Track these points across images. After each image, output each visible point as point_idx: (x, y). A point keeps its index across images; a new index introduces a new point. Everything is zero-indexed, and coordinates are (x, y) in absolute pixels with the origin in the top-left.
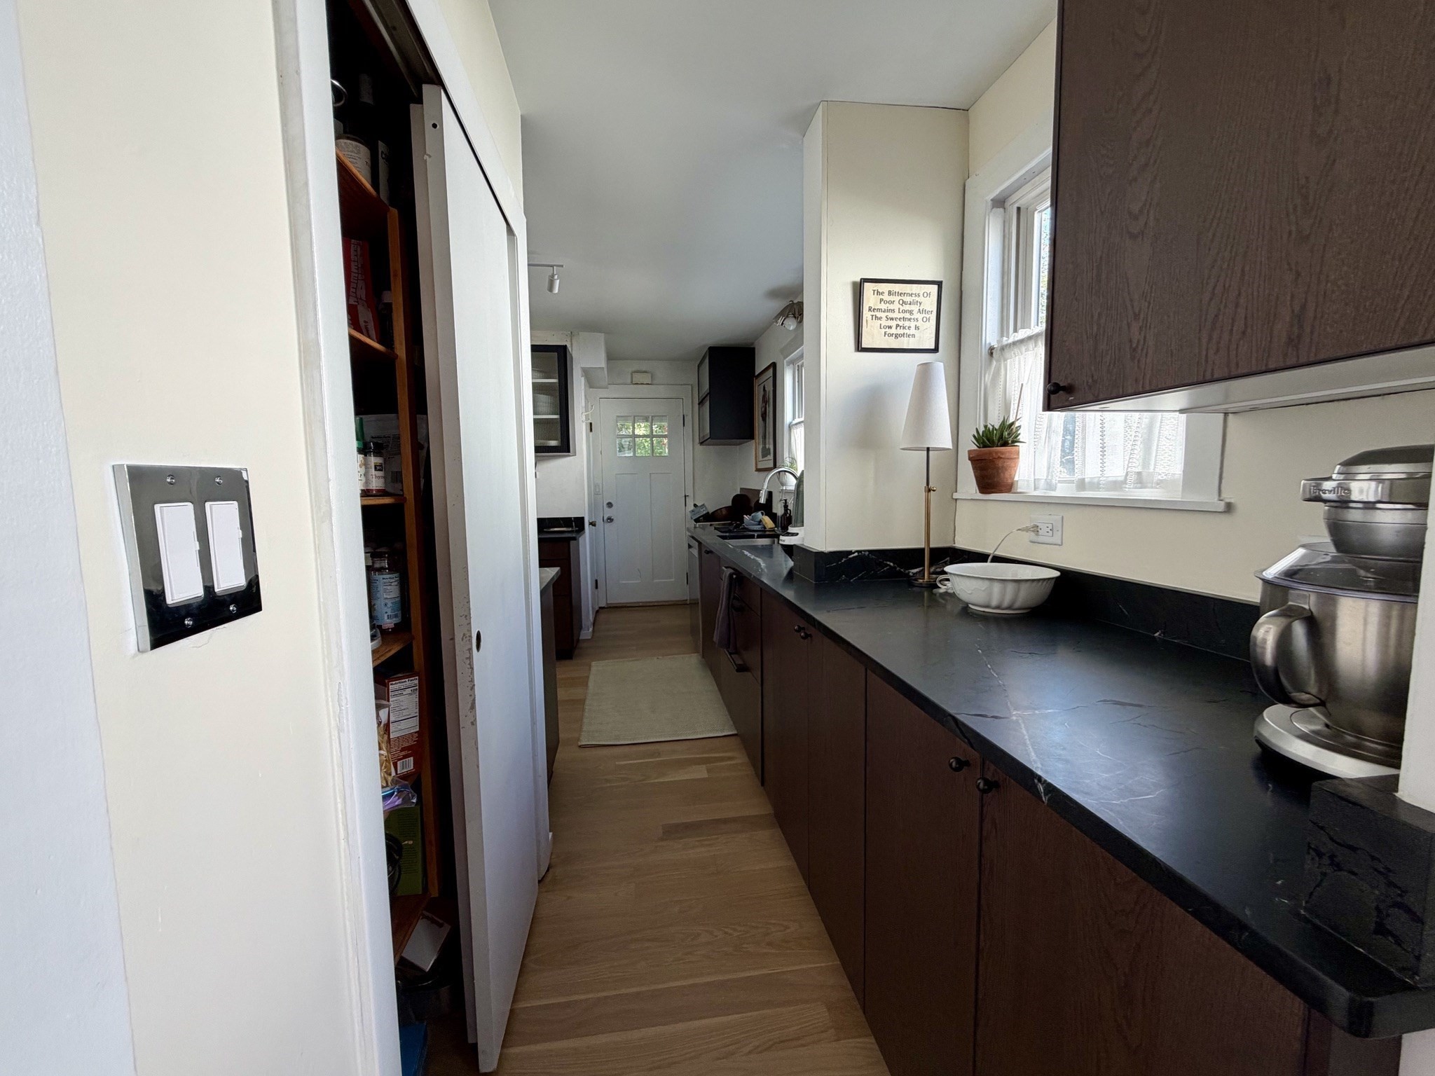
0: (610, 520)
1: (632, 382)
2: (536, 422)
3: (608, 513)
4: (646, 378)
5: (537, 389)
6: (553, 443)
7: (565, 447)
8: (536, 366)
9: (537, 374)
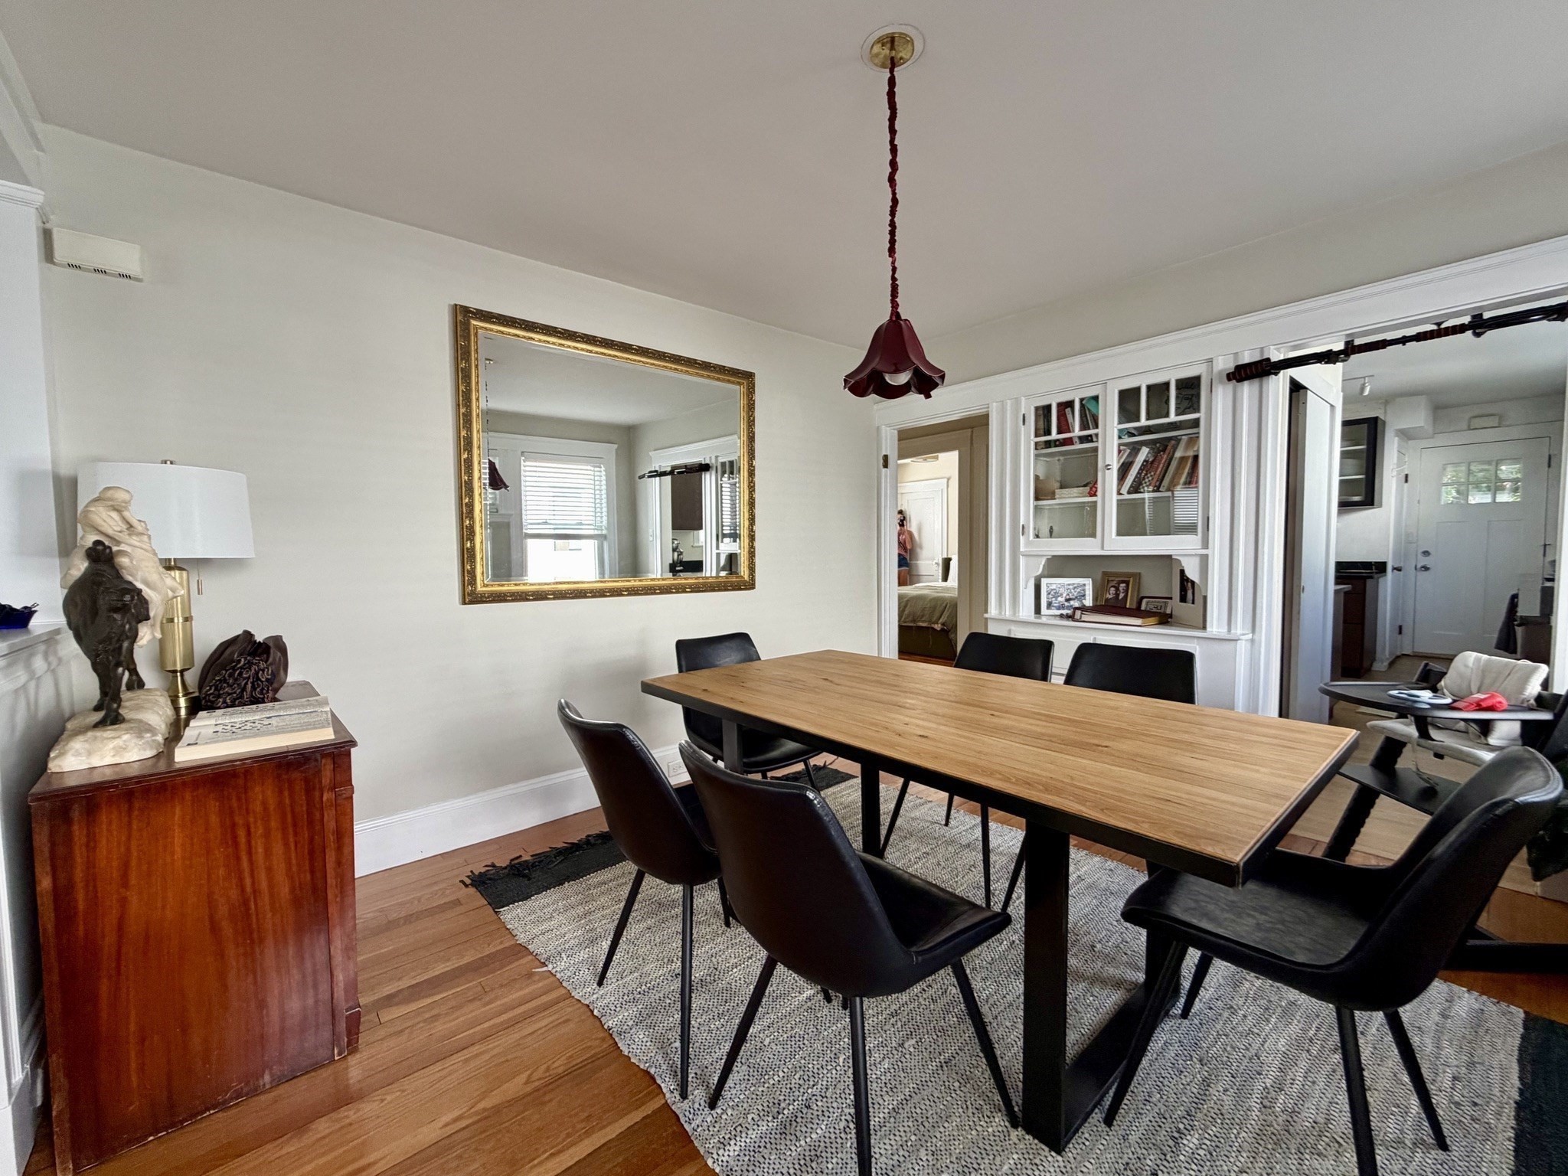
0: (1426, 568)
1: (1469, 426)
2: (1342, 482)
3: (1423, 561)
4: (1493, 421)
5: (1345, 455)
6: (1356, 499)
7: (1369, 499)
8: (1345, 437)
9: (1346, 443)
